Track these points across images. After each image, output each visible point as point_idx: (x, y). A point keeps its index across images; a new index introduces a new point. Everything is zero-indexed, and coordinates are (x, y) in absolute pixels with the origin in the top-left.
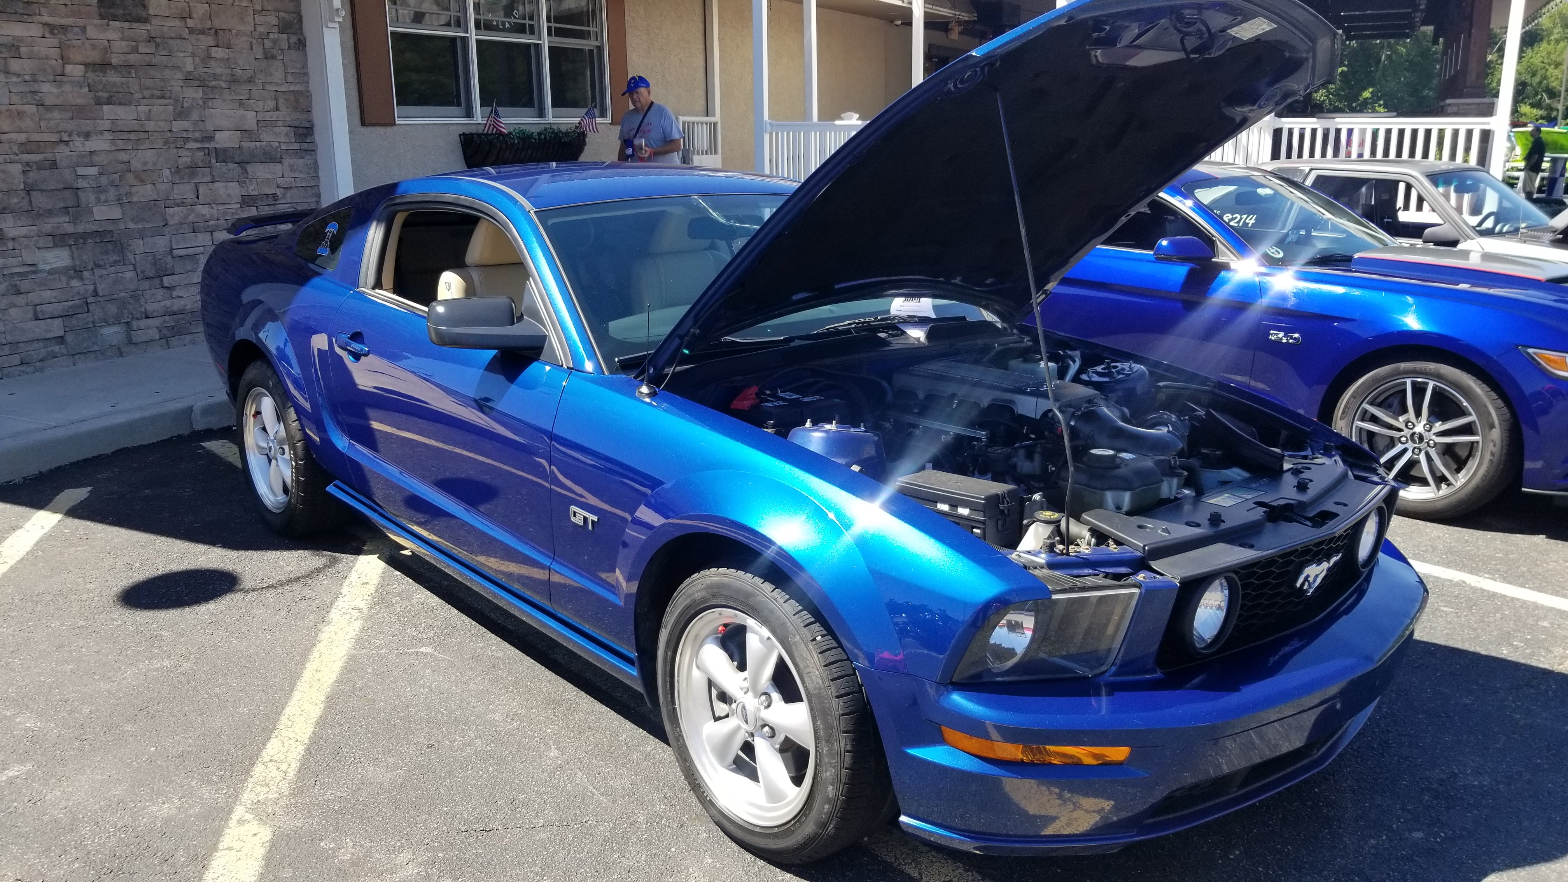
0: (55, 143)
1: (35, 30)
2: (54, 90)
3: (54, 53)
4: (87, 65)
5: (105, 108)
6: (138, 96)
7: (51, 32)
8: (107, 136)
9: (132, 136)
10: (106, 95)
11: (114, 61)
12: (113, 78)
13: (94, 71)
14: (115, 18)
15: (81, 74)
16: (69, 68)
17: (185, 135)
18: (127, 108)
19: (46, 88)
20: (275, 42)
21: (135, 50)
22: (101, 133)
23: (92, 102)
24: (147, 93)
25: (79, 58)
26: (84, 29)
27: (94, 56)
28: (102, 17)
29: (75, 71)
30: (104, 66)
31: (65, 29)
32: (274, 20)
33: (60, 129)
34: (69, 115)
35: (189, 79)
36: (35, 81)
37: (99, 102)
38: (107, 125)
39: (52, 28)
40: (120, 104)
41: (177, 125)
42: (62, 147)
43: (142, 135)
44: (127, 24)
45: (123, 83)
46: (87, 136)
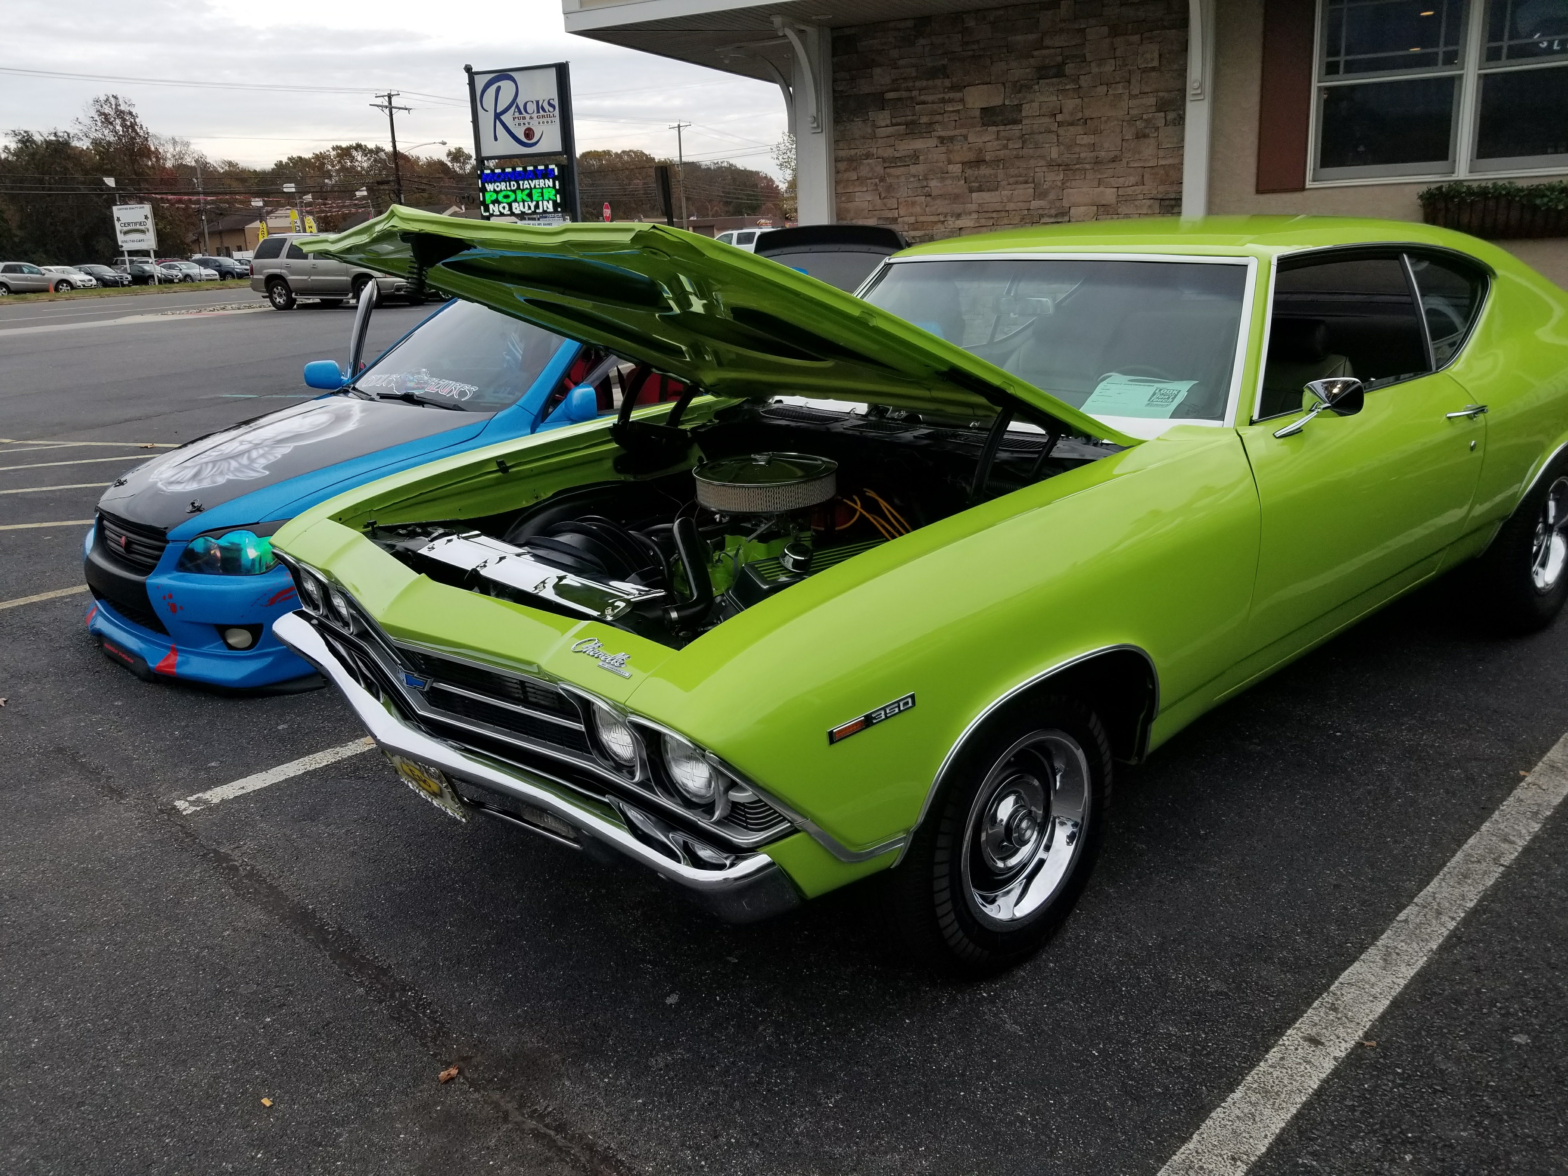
0: (936, 223)
1: (932, 142)
2: (939, 184)
3: (943, 157)
4: (963, 163)
5: (974, 195)
6: (1004, 183)
7: (942, 143)
8: (975, 216)
9: (994, 215)
10: (977, 185)
11: (988, 158)
12: (984, 171)
13: (970, 167)
14: (995, 124)
15: (960, 170)
16: (951, 167)
17: (1041, 212)
18: (993, 193)
19: (933, 183)
20: (1147, 121)
21: (1006, 147)
22: (970, 213)
23: (967, 191)
24: (1011, 180)
25: (958, 159)
26: (966, 137)
27: (971, 156)
28: (984, 125)
29: (956, 169)
30: (979, 162)
31: (952, 139)
32: (1151, 100)
33: (939, 212)
34: (947, 202)
35: (1052, 165)
36: (927, 179)
37: (971, 191)
38: (974, 207)
39: (942, 140)
40: (988, 191)
41: (1035, 204)
42: (940, 225)
43: (1003, 214)
44: (1002, 128)
45: (991, 175)
46: (958, 216)
